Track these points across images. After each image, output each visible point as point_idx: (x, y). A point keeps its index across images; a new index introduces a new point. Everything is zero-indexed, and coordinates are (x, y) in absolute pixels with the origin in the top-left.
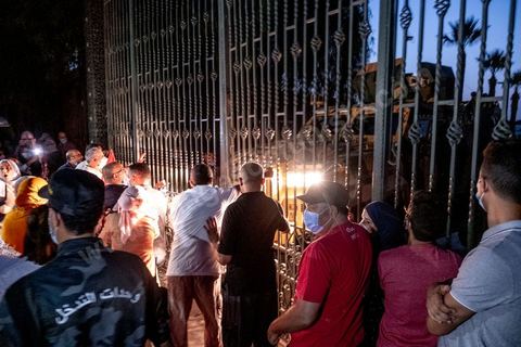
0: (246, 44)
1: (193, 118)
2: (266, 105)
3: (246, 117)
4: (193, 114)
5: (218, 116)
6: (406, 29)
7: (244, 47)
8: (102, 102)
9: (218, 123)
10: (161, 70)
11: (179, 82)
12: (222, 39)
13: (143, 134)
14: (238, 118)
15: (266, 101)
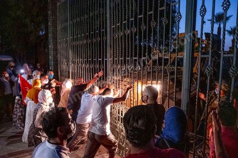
0: (119, 24)
1: (95, 58)
2: (129, 54)
3: (119, 59)
4: (95, 57)
5: (106, 58)
6: (203, 16)
7: (119, 26)
8: (56, 50)
9: (106, 61)
10: (81, 36)
11: (89, 41)
12: (108, 21)
13: (73, 65)
14: (115, 59)
15: (128, 52)
